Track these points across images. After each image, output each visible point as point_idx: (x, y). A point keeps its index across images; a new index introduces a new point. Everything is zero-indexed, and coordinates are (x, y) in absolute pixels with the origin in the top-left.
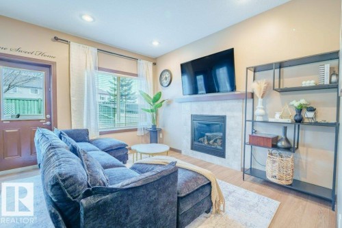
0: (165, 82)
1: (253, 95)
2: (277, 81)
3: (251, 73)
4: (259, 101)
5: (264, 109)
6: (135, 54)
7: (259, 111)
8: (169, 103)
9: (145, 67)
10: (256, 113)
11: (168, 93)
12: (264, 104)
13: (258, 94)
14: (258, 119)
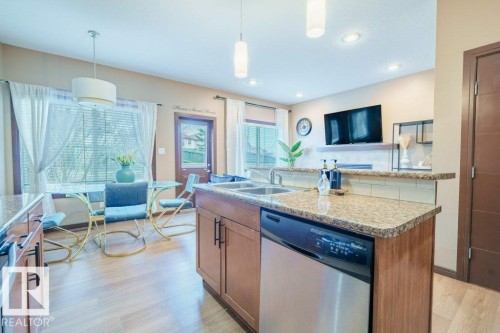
0: (303, 132)
1: (398, 146)
2: (420, 135)
3: (397, 128)
4: (404, 152)
5: (409, 158)
6: (274, 103)
7: (404, 160)
8: (308, 151)
9: (282, 115)
10: (402, 161)
11: (307, 142)
12: (408, 154)
13: (403, 145)
14: (403, 167)
